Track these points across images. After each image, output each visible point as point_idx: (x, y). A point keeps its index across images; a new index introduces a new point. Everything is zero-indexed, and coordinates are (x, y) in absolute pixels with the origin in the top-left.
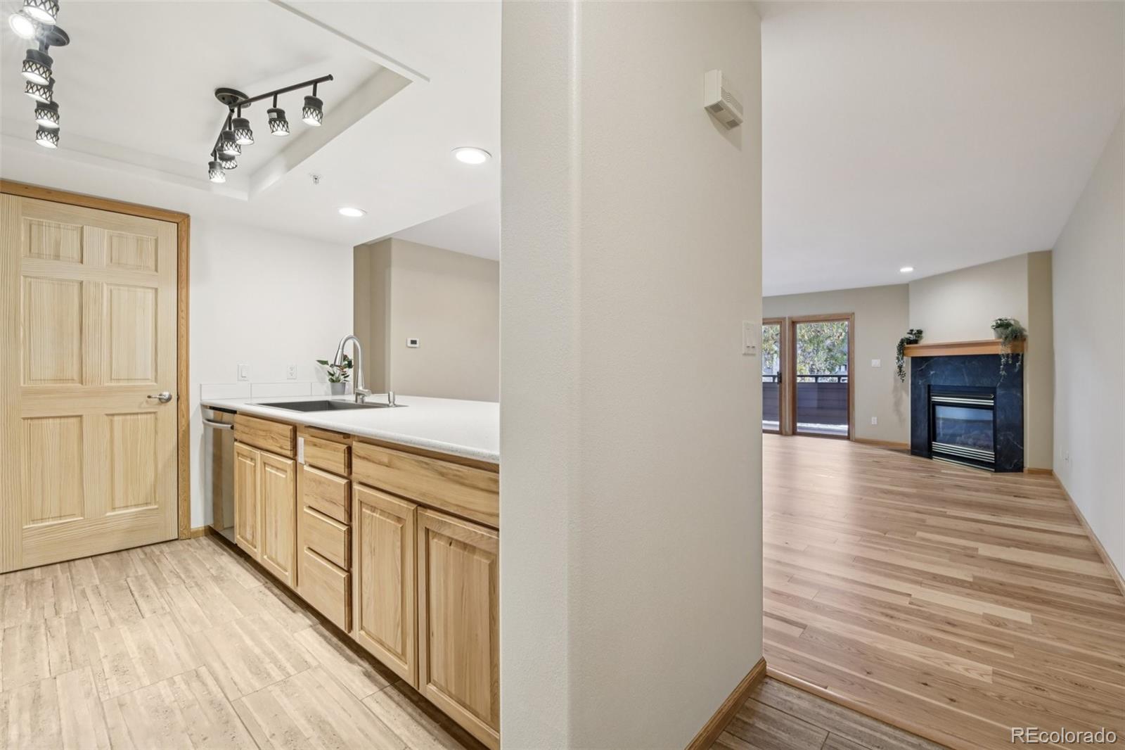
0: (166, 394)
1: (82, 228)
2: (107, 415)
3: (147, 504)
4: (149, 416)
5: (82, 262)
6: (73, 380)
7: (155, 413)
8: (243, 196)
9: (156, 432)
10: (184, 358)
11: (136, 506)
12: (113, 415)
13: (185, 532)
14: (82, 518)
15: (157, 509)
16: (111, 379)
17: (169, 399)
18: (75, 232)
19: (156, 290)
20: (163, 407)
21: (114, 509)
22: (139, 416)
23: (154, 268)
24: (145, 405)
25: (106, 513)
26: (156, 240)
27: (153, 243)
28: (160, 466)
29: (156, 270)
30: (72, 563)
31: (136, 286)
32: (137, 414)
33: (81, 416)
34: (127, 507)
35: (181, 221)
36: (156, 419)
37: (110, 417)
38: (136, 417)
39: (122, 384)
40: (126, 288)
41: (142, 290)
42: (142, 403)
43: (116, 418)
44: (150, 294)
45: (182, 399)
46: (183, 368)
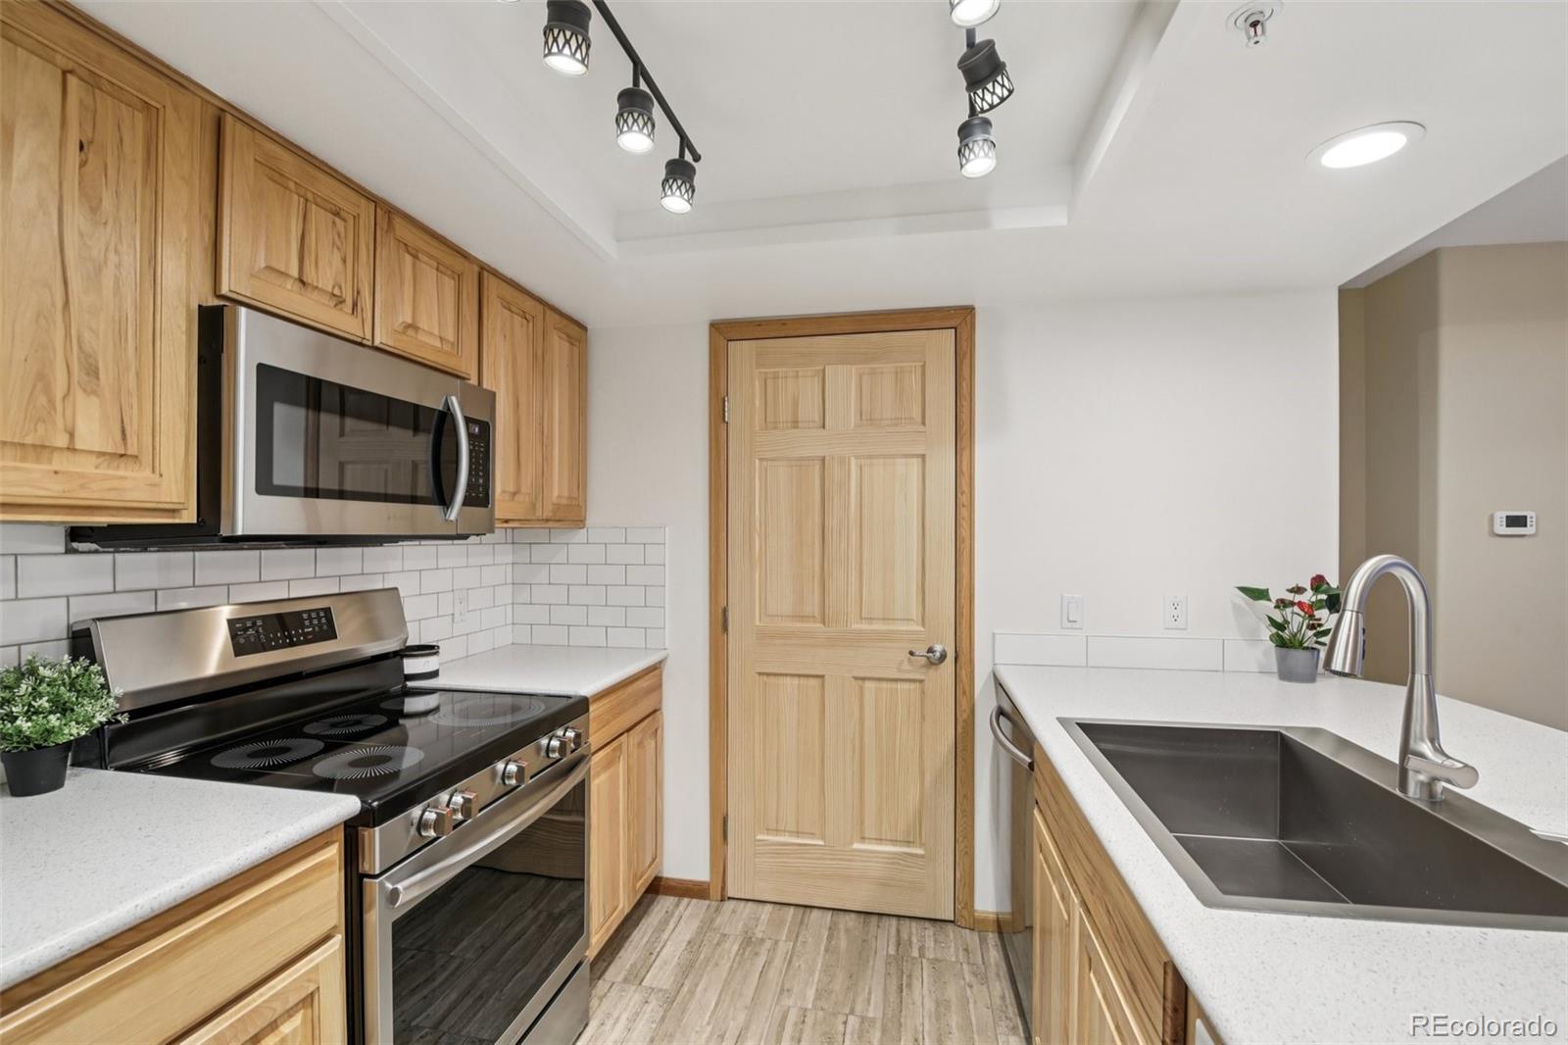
0: (938, 648)
1: (824, 370)
2: (856, 678)
3: (908, 843)
4: (913, 686)
5: (824, 427)
6: (814, 617)
7: (921, 681)
8: (1058, 218)
9: (923, 717)
10: (965, 581)
11: (894, 842)
12: (864, 679)
13: (965, 913)
14: (821, 843)
15: (922, 856)
16: (861, 619)
17: (943, 657)
18: (816, 379)
19: (923, 457)
20: (932, 672)
21: (863, 839)
22: (899, 685)
23: (919, 420)
24: (906, 666)
25: (852, 844)
26: (923, 367)
27: (919, 371)
28: (928, 778)
29: (924, 423)
30: (808, 910)
31: (893, 456)
32: (896, 680)
33: (823, 677)
34: (880, 840)
35: (958, 321)
36: (923, 692)
37: (860, 682)
38: (894, 685)
39: (878, 626)
40: (882, 460)
41: (904, 460)
42: (902, 662)
43: (868, 684)
44: (915, 463)
45: (963, 659)
46: (964, 601)
